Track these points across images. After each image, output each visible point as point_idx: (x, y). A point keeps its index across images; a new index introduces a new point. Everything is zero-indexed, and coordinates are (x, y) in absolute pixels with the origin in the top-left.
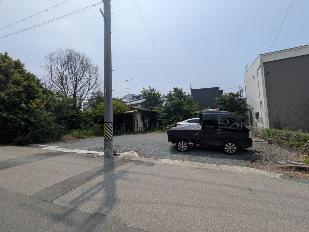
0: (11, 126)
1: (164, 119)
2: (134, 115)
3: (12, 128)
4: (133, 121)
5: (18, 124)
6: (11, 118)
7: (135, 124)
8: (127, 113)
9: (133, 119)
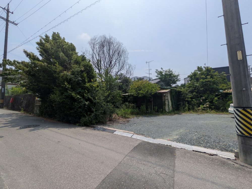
0: (77, 105)
1: (194, 99)
2: (165, 95)
3: (78, 108)
4: (163, 101)
5: (83, 104)
6: (78, 97)
7: (165, 104)
8: (160, 93)
9: (163, 98)
